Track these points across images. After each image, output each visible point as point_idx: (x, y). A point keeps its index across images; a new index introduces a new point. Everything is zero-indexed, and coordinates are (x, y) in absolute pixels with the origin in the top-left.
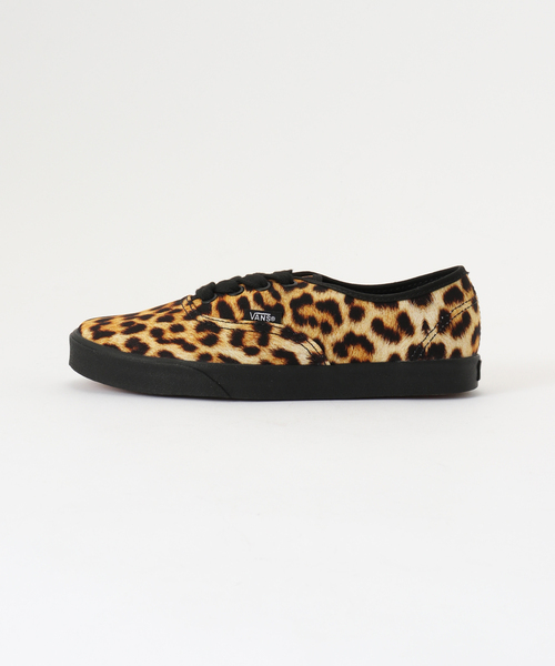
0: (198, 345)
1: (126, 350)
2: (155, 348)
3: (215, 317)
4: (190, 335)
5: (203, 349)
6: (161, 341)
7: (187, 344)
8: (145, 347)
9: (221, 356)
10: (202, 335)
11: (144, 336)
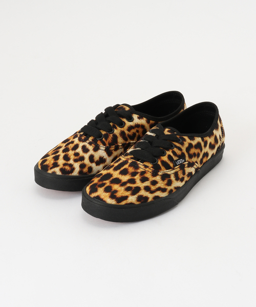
0: (167, 187)
1: (138, 203)
2: (151, 196)
3: (164, 171)
4: (161, 184)
5: (169, 188)
6: (152, 192)
7: (163, 189)
8: (147, 198)
9: (176, 188)
10: (166, 182)
11: (143, 193)
